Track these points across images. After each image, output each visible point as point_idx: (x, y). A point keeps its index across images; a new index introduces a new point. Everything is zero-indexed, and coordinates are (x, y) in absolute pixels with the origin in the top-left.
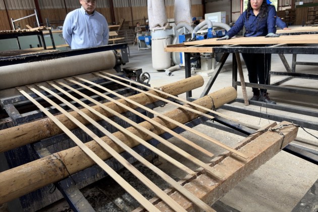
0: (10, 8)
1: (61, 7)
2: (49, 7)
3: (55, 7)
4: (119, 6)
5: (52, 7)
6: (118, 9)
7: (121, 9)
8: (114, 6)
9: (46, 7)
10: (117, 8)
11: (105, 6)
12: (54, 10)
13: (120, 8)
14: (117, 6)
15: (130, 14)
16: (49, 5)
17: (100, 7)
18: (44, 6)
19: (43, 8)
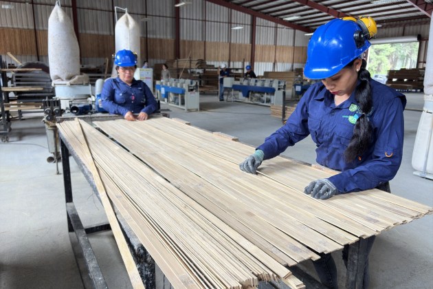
0: (41, 28)
1: (108, 33)
2: (92, 32)
3: (101, 33)
4: (188, 39)
5: (96, 32)
6: (187, 43)
7: (191, 43)
8: (181, 38)
9: (88, 32)
10: (184, 41)
11: (169, 37)
12: (99, 35)
13: (189, 42)
14: (185, 39)
15: (202, 50)
16: (93, 29)
17: (162, 37)
18: (85, 30)
19: (84, 32)
